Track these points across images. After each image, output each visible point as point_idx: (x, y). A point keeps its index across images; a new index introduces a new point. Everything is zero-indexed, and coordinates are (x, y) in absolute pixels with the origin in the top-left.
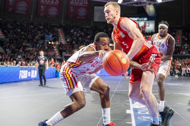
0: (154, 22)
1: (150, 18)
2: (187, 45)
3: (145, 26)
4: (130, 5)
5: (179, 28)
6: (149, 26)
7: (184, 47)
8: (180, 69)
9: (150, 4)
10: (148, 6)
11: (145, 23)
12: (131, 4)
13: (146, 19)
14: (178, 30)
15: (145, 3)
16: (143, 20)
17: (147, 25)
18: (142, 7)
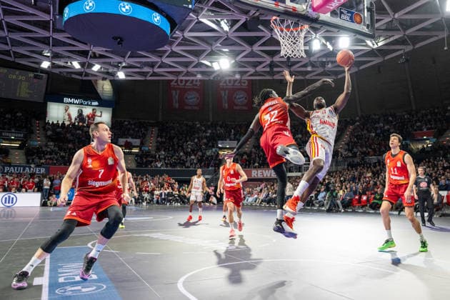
0: (110, 110)
1: (103, 103)
2: (163, 153)
3: (93, 116)
4: (65, 74)
5: (153, 125)
6: (101, 116)
7: (159, 156)
8: (152, 193)
9: (104, 79)
10: (101, 82)
11: (93, 110)
12: (68, 73)
13: (96, 103)
14: (150, 128)
15: (95, 76)
16: (91, 105)
17: (98, 113)
18: (90, 81)
